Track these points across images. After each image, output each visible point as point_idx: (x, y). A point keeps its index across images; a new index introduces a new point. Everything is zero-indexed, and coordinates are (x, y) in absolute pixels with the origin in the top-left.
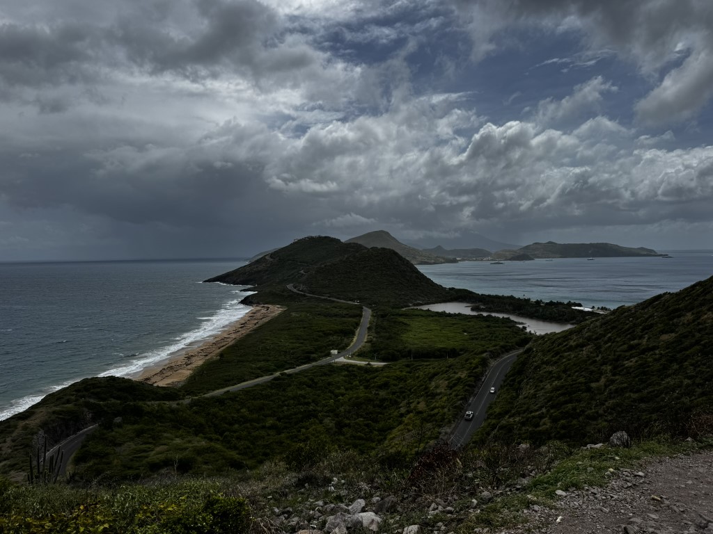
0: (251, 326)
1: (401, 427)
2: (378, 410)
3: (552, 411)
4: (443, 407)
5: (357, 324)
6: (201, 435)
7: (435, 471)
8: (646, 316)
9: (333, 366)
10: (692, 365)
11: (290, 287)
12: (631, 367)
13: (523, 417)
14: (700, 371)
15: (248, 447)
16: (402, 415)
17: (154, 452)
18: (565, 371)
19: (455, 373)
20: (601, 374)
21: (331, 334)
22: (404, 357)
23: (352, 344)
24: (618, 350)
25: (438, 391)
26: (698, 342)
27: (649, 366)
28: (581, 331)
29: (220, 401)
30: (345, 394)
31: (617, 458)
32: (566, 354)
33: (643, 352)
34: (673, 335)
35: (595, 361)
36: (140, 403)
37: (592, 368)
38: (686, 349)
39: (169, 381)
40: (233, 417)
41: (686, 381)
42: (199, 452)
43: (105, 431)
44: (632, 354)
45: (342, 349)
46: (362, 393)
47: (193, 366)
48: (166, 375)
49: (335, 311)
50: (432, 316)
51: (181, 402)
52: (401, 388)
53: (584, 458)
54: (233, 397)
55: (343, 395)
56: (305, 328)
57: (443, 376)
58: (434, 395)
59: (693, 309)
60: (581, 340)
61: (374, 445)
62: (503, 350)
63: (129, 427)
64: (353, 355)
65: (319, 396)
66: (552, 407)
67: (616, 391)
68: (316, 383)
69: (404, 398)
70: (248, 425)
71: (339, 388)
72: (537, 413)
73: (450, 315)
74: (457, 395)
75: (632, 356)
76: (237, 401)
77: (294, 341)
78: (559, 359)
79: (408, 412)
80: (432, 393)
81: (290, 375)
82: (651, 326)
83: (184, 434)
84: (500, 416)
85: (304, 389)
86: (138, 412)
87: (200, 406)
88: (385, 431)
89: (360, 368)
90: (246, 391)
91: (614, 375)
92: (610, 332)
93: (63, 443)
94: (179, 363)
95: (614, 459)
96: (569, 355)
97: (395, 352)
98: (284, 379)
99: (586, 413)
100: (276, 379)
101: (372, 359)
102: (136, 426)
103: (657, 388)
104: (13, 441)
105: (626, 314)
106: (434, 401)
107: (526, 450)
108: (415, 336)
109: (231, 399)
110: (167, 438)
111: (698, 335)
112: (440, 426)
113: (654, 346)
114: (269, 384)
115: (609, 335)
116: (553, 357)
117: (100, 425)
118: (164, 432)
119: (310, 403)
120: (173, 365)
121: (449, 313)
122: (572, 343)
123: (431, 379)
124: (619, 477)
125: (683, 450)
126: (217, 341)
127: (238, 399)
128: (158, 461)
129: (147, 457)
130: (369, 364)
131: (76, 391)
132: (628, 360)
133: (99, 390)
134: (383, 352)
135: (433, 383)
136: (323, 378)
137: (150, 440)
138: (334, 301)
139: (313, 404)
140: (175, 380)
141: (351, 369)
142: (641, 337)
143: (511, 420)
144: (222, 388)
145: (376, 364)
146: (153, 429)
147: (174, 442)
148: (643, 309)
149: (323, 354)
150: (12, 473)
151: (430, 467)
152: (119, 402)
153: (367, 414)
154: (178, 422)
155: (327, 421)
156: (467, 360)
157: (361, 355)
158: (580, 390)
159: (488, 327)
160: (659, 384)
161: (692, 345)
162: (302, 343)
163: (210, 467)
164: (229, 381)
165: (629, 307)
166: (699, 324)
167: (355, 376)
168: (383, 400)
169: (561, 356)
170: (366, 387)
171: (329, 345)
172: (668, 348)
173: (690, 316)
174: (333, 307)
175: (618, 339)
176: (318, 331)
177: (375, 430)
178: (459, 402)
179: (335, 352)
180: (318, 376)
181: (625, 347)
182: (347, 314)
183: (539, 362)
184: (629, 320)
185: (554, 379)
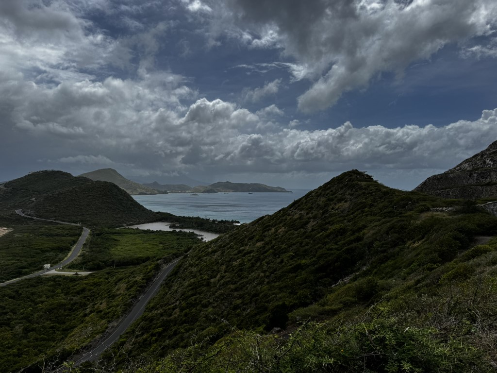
1: (82, 325)
2: (67, 313)
3: (182, 303)
4: (118, 306)
5: (74, 242)
8: (253, 230)
9: (41, 279)
10: (266, 263)
11: (18, 211)
12: (235, 266)
13: (163, 310)
14: (270, 266)
16: (85, 315)
18: (200, 271)
19: (134, 277)
20: (218, 272)
21: (47, 251)
22: (108, 266)
23: (66, 258)
24: (232, 253)
25: (118, 293)
26: (272, 248)
27: (244, 265)
28: (217, 241)
30: (44, 301)
32: (205, 258)
33: (244, 255)
34: (263, 242)
35: (218, 263)
37: (215, 268)
38: (265, 252)
41: (262, 274)
45: (54, 263)
46: (61, 299)
49: (57, 231)
50: (139, 233)
52: (93, 292)
55: (42, 302)
56: (24, 246)
57: (125, 280)
58: (114, 296)
59: (276, 225)
60: (215, 248)
62: (174, 256)
64: (63, 268)
66: (184, 299)
67: (223, 284)
68: (21, 294)
69: (92, 300)
71: (40, 297)
72: (173, 305)
73: (153, 232)
74: (130, 295)
75: (238, 258)
77: (11, 258)
78: (199, 262)
79: (91, 312)
80: (113, 295)
85: (6, 300)
88: (66, 331)
89: (66, 278)
91: (225, 272)
96: (206, 259)
97: (101, 263)
99: (202, 302)
101: (80, 269)
103: (245, 280)
105: (243, 229)
106: (113, 301)
108: (123, 248)
111: (274, 242)
112: (109, 322)
113: (251, 251)
115: (232, 243)
116: (196, 261)
119: (7, 313)
122: (210, 250)
123: (116, 283)
130: (77, 274)
132: (235, 261)
134: (91, 263)
135: (117, 287)
136: (27, 290)
138: (58, 223)
139: (11, 314)
141: (57, 279)
142: (246, 245)
143: (156, 312)
148: (253, 226)
149: (36, 268)
153: (56, 318)
155: (17, 327)
156: (145, 266)
157: (71, 267)
158: (203, 285)
160: (247, 277)
161: (269, 249)
162: (18, 260)
167: (60, 285)
168: (75, 304)
170: (66, 294)
171: (43, 261)
172: (257, 252)
173: (273, 230)
174: (56, 228)
175: (235, 246)
176: (36, 249)
177: (58, 330)
178: (130, 300)
179: (49, 266)
180: (23, 288)
181: (236, 251)
182: (67, 234)
183: (188, 265)
184: (244, 233)
185: (192, 277)
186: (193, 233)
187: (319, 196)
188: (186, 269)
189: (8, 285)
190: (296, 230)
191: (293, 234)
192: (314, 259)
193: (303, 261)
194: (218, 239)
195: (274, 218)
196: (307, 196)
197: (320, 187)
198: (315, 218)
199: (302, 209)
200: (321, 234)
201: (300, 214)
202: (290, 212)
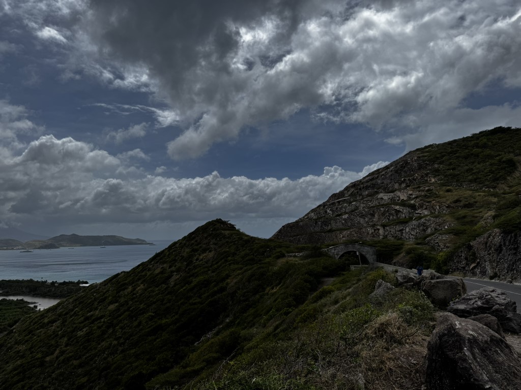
8: (105, 291)
10: (120, 328)
12: (80, 337)
14: (125, 332)
18: (30, 349)
20: (57, 346)
24: (76, 322)
26: (128, 310)
27: (93, 334)
32: (38, 331)
33: (93, 322)
34: (117, 304)
35: (57, 335)
37: (53, 342)
38: (120, 316)
41: (116, 342)
44: (84, 325)
59: (133, 283)
60: (54, 317)
67: (63, 361)
75: (84, 327)
78: (31, 338)
91: (66, 346)
92: (77, 307)
96: (40, 332)
103: (93, 352)
105: (93, 290)
111: (131, 303)
113: (102, 316)
115: (77, 309)
116: (25, 336)
122: (46, 320)
132: (81, 330)
142: (96, 309)
148: (105, 285)
158: (34, 367)
160: (95, 349)
161: (125, 312)
165: (96, 285)
166: (134, 294)
172: (110, 316)
173: (130, 289)
175: (80, 313)
181: (82, 318)
183: (13, 343)
184: (93, 295)
185: (18, 358)
186: (22, 300)
187: (183, 247)
188: (11, 348)
190: (157, 287)
191: (153, 291)
192: (176, 317)
193: (164, 321)
194: (58, 305)
195: (131, 275)
196: (170, 247)
197: (185, 238)
198: (178, 271)
199: (164, 262)
200: (184, 288)
201: (162, 268)
202: (151, 266)
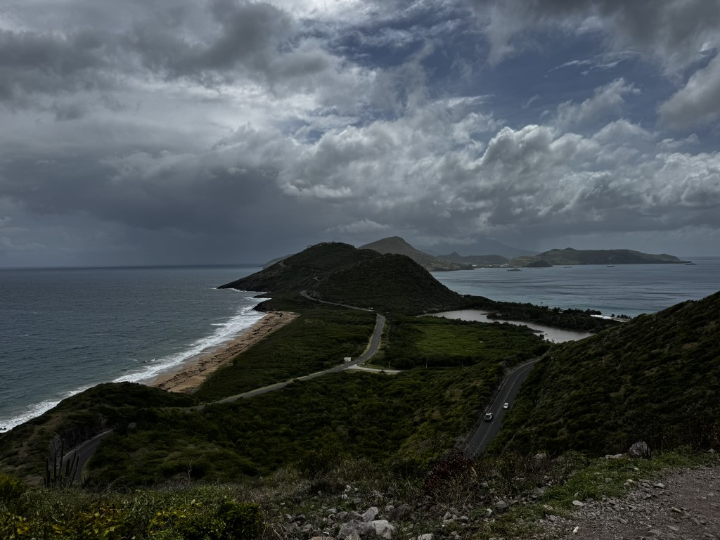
0: (264, 333)
1: (416, 435)
2: (391, 418)
3: (570, 421)
4: (458, 416)
5: (371, 332)
6: (214, 441)
7: (449, 479)
8: (668, 325)
9: (346, 374)
10: (715, 375)
11: (303, 293)
12: (652, 377)
13: (540, 427)
15: (261, 454)
16: (416, 424)
17: (168, 458)
18: (583, 381)
19: (470, 381)
20: (621, 383)
21: (344, 341)
22: (419, 364)
23: (365, 351)
24: (639, 359)
25: (453, 400)
27: (671, 376)
29: (233, 407)
30: (358, 402)
31: (636, 469)
32: (584, 363)
33: (665, 361)
34: (696, 344)
35: (615, 371)
36: (155, 409)
37: (612, 377)
38: (709, 358)
39: (182, 387)
40: (246, 424)
41: (709, 392)
42: (213, 458)
43: (119, 437)
44: (653, 363)
45: (355, 356)
46: (375, 400)
47: (207, 372)
48: (180, 381)
49: (349, 318)
50: (447, 324)
51: (194, 408)
52: (416, 396)
53: (601, 468)
54: (246, 404)
55: (356, 403)
56: (318, 335)
57: (458, 385)
58: (448, 404)
60: (600, 349)
61: (387, 453)
62: (520, 358)
63: (143, 433)
64: (366, 364)
65: (332, 403)
66: (570, 417)
67: (637, 401)
68: (330, 391)
69: (418, 406)
70: (261, 431)
71: (352, 396)
72: (555, 423)
73: (465, 323)
74: (472, 404)
75: (653, 366)
76: (250, 407)
77: (307, 348)
78: (577, 368)
79: (423, 421)
80: (447, 402)
81: (303, 382)
82: (674, 335)
83: (197, 440)
84: (517, 425)
85: (317, 396)
86: (153, 418)
87: (214, 412)
88: (399, 439)
89: (373, 375)
90: (259, 398)
91: (634, 384)
92: (630, 341)
93: (79, 447)
94: (193, 369)
95: (633, 470)
96: (588, 364)
97: (410, 360)
98: (297, 386)
99: (605, 423)
100: (289, 386)
101: (386, 366)
102: (150, 432)
103: (679, 398)
104: (30, 445)
105: (647, 322)
106: (448, 409)
107: (543, 460)
108: (430, 344)
109: (244, 405)
110: (180, 444)
112: (454, 435)
113: (677, 355)
114: (282, 391)
115: (630, 344)
116: (571, 365)
117: (114, 431)
118: (178, 438)
119: (323, 411)
120: (187, 371)
121: (465, 321)
122: (591, 352)
123: (445, 387)
124: (638, 488)
125: (705, 461)
126: (230, 348)
127: (251, 406)
128: (171, 467)
129: (160, 463)
130: (383, 372)
131: (91, 396)
132: (648, 369)
133: (113, 395)
134: (397, 359)
135: (448, 392)
136: (336, 385)
137: (164, 446)
138: (347, 308)
139: (326, 411)
140: (188, 386)
141: (364, 376)
142: (663, 346)
143: (528, 429)
144: (237, 394)
145: (390, 372)
146: (166, 435)
147: (188, 448)
148: (665, 317)
149: (335, 361)
150: (29, 477)
151: (444, 475)
152: (133, 407)
153: (380, 422)
154: (192, 428)
155: (340, 428)
156: (483, 368)
157: (374, 362)
158: (598, 400)
159: (505, 335)
162: (315, 350)
163: (223, 473)
164: (242, 387)
165: (650, 315)
167: (369, 383)
168: (397, 408)
169: (579, 365)
170: (380, 395)
171: (342, 353)
172: (690, 358)
174: (347, 314)
175: (639, 348)
176: (331, 339)
177: (389, 438)
178: (474, 411)
179: (349, 359)
180: (330, 383)
181: (646, 356)
182: (360, 322)
183: (557, 371)
184: (650, 329)
185: (572, 388)
189: (315, 379)
195: (708, 306)
